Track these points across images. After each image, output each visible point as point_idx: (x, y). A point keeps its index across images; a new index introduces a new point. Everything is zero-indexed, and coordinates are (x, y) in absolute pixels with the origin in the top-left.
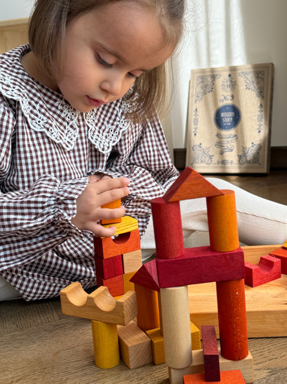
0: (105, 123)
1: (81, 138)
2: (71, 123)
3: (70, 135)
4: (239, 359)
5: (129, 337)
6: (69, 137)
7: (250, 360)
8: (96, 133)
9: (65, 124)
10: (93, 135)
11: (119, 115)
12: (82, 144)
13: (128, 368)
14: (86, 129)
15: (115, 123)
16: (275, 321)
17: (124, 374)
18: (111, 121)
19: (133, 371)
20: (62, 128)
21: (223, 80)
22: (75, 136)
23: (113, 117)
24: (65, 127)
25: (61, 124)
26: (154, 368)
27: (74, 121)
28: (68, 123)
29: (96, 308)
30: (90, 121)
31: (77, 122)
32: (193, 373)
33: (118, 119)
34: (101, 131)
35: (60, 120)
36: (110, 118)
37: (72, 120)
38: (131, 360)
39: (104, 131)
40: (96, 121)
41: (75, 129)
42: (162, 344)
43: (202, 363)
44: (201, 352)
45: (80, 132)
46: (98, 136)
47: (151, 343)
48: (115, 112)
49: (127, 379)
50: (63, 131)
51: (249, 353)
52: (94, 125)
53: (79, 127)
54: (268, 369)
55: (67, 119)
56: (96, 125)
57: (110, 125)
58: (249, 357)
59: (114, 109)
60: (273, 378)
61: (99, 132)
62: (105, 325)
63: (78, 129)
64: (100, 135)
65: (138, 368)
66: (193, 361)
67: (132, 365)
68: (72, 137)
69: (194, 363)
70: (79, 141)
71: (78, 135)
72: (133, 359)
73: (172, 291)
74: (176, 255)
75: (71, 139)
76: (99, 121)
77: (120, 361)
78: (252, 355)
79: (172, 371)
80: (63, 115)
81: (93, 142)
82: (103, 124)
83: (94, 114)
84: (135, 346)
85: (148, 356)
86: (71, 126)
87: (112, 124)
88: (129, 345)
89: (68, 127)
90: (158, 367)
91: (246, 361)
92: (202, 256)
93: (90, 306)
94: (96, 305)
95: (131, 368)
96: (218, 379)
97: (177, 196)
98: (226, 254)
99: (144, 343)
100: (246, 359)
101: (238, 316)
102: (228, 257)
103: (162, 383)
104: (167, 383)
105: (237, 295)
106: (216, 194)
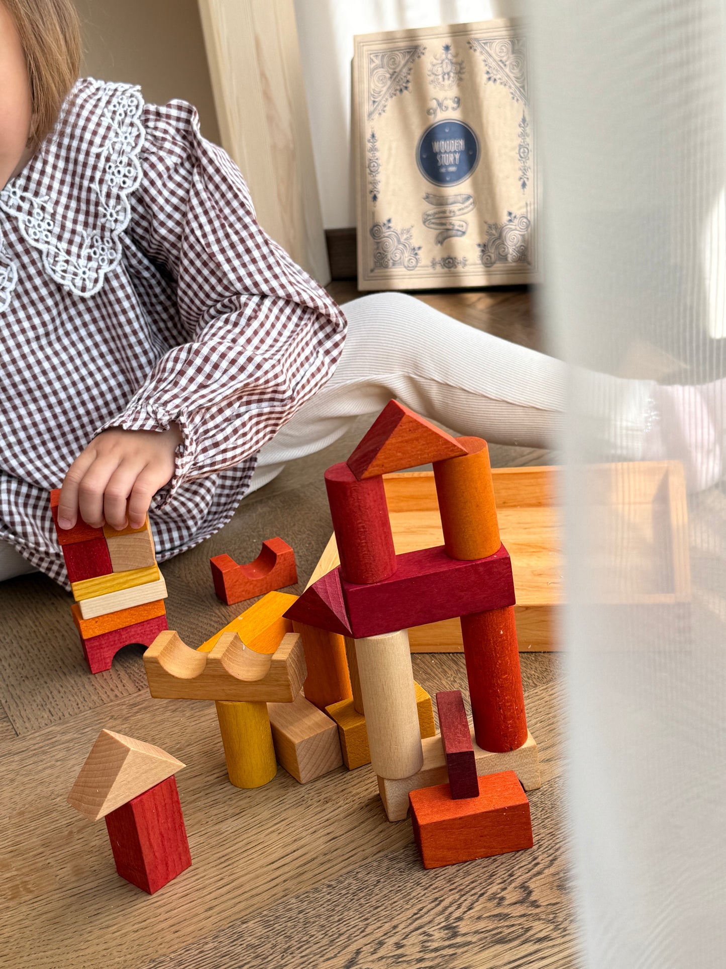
0: (80, 228)
4: (511, 749)
5: (291, 724)
7: (531, 749)
8: (62, 256)
10: (54, 262)
11: (103, 200)
13: (296, 782)
14: (35, 255)
17: (292, 795)
18: (91, 220)
19: (308, 786)
26: (348, 776)
29: (228, 678)
30: (43, 234)
32: (424, 785)
33: (101, 210)
34: (75, 249)
36: (87, 214)
38: (301, 767)
39: (80, 246)
40: (56, 230)
42: (362, 734)
43: (440, 763)
44: (439, 740)
45: (23, 267)
46: (67, 262)
47: (339, 730)
48: (93, 197)
49: (298, 804)
51: (529, 733)
52: (54, 241)
56: (60, 238)
57: (90, 230)
58: (530, 742)
59: (90, 189)
61: (69, 253)
62: (250, 706)
64: (73, 259)
65: (317, 779)
66: (425, 762)
67: (304, 776)
69: (426, 767)
72: (305, 767)
73: (378, 642)
74: (380, 576)
76: (63, 227)
77: (278, 770)
78: (535, 738)
79: (387, 784)
81: (56, 278)
82: (73, 231)
83: (48, 217)
84: (307, 741)
85: (334, 755)
87: (94, 227)
88: (296, 740)
90: (355, 773)
91: (525, 750)
92: (432, 571)
93: (213, 676)
94: (227, 672)
95: (303, 782)
96: (475, 793)
97: (378, 466)
98: (478, 565)
99: (323, 733)
100: (523, 747)
101: (505, 673)
102: (481, 569)
103: (367, 806)
104: (377, 804)
105: (501, 636)
106: (453, 455)
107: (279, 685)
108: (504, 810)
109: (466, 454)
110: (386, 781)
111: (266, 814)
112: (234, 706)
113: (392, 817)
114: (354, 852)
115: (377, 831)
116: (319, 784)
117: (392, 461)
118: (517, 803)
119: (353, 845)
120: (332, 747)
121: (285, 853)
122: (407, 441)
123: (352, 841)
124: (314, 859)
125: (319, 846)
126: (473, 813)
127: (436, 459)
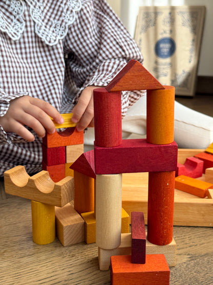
0: (51, 19)
1: (27, 32)
2: (17, 17)
3: (16, 27)
4: (164, 245)
5: (64, 218)
6: (16, 29)
7: (173, 246)
8: (43, 27)
9: (12, 17)
10: (40, 29)
11: (65, 11)
12: (28, 37)
13: (61, 245)
14: (32, 24)
15: (61, 19)
16: (196, 212)
17: (58, 251)
18: (57, 17)
19: (66, 248)
20: (9, 21)
21: (163, 17)
22: (21, 29)
23: (59, 13)
24: (12, 20)
25: (8, 17)
26: (85, 246)
27: (20, 16)
28: (15, 17)
29: (36, 189)
30: (37, 17)
31: (23, 16)
32: (121, 254)
33: (63, 14)
34: (48, 27)
35: (8, 14)
36: (56, 15)
37: (18, 14)
38: (65, 238)
39: (51, 26)
40: (43, 18)
41: (21, 23)
42: (94, 226)
43: (129, 245)
44: (129, 235)
45: (26, 26)
46: (45, 30)
47: (85, 224)
48: (61, 9)
49: (60, 255)
50: (10, 23)
51: (173, 239)
52: (41, 21)
53: (26, 21)
54: (189, 255)
55: (14, 13)
56: (43, 21)
57: (56, 21)
58: (173, 243)
59: (60, 6)
60: (192, 263)
61: (46, 27)
62: (43, 206)
63: (24, 23)
64: (47, 30)
65: (72, 245)
66: (121, 244)
67: (65, 242)
68: (19, 30)
69: (122, 246)
70: (25, 35)
71: (24, 29)
73: (106, 177)
74: (113, 144)
75: (18, 31)
76: (45, 17)
77: (55, 239)
78: (175, 241)
79: (101, 251)
80: (10, 10)
81: (40, 35)
82: (49, 20)
83: (41, 11)
84: (70, 226)
85: (81, 236)
86: (18, 20)
87: (58, 20)
88: (64, 225)
89: (15, 20)
90: (89, 246)
91: (170, 246)
92: (139, 146)
93: (30, 188)
94: (36, 187)
95: (65, 245)
96: (144, 262)
97: (120, 86)
98: (161, 147)
99: (78, 224)
100: (170, 244)
101: (167, 205)
102: (163, 149)
103: (91, 261)
104: (96, 261)
105: (167, 186)
106: (157, 88)
107: (57, 198)
108: (157, 273)
109: (164, 89)
110: (101, 250)
111: (44, 257)
112: (36, 204)
113: (101, 268)
114: (80, 282)
115: (92, 274)
116: (71, 248)
117: (127, 85)
118: (164, 270)
119: (80, 279)
120: (81, 232)
121: (47, 277)
122: (136, 76)
123: (80, 277)
124: (59, 282)
125: (63, 276)
126: (141, 271)
127: (149, 88)
